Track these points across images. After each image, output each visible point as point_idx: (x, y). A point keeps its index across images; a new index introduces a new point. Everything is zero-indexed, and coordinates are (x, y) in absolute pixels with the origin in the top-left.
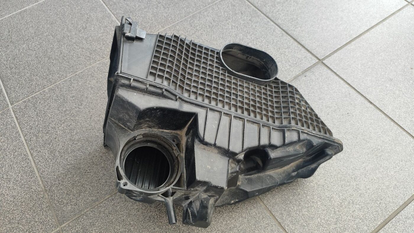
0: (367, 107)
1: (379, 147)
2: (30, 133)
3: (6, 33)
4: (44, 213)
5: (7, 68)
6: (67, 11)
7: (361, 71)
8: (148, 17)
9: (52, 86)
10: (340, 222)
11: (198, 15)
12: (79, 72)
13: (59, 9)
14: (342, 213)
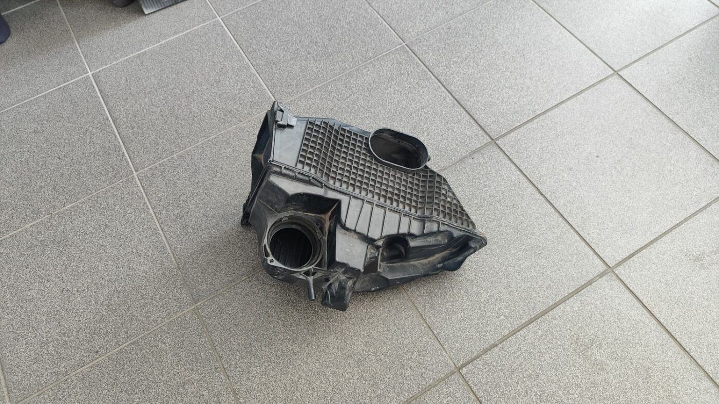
0: (536, 199)
1: (540, 244)
2: (159, 205)
3: (123, 82)
4: (179, 291)
5: (128, 126)
6: (196, 57)
7: (538, 156)
8: (294, 72)
9: (181, 152)
10: (483, 318)
11: (355, 72)
12: (212, 137)
13: (186, 54)
14: (488, 310)
